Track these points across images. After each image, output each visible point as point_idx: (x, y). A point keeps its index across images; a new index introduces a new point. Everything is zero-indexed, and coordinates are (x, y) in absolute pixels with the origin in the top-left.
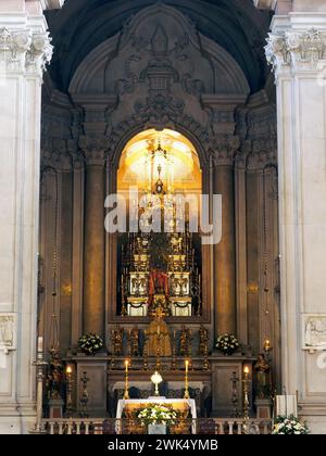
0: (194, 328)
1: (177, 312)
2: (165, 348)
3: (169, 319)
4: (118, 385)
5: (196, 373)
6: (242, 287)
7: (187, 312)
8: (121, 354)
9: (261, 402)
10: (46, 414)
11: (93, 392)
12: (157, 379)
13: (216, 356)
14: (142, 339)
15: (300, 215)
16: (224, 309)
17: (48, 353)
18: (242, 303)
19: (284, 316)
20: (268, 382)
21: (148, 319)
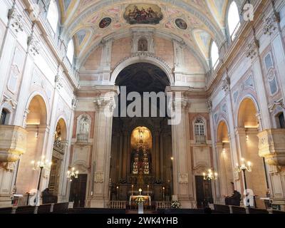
0: (150, 177)
1: (145, 173)
2: (142, 182)
3: (144, 175)
4: (130, 192)
5: (150, 189)
6: (162, 167)
7: (148, 173)
8: (131, 184)
9: (168, 197)
10: (111, 199)
11: (124, 194)
12: (140, 190)
13: (156, 184)
14: (136, 180)
15: (178, 148)
16: (157, 173)
17: (112, 183)
18: (162, 171)
19: (174, 174)
20: (170, 192)
21: (138, 175)
